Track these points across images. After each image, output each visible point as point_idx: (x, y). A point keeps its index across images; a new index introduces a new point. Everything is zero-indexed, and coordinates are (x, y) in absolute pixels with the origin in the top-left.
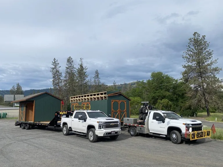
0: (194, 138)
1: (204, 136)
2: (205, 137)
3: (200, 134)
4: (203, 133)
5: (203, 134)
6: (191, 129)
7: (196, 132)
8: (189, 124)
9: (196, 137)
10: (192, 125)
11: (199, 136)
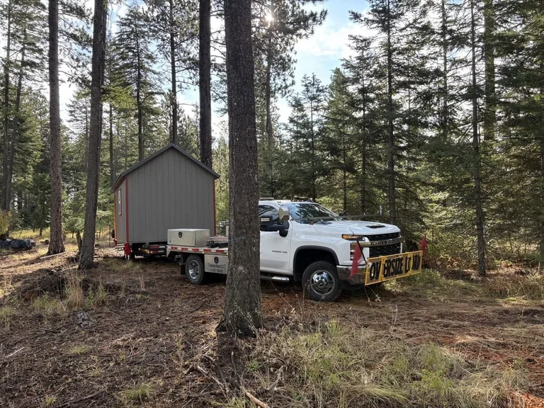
0: (377, 278)
1: (407, 271)
2: (408, 274)
3: (394, 264)
4: (404, 262)
5: (402, 265)
6: (366, 251)
7: (383, 258)
8: (360, 237)
9: (381, 275)
10: (372, 238)
11: (392, 270)
